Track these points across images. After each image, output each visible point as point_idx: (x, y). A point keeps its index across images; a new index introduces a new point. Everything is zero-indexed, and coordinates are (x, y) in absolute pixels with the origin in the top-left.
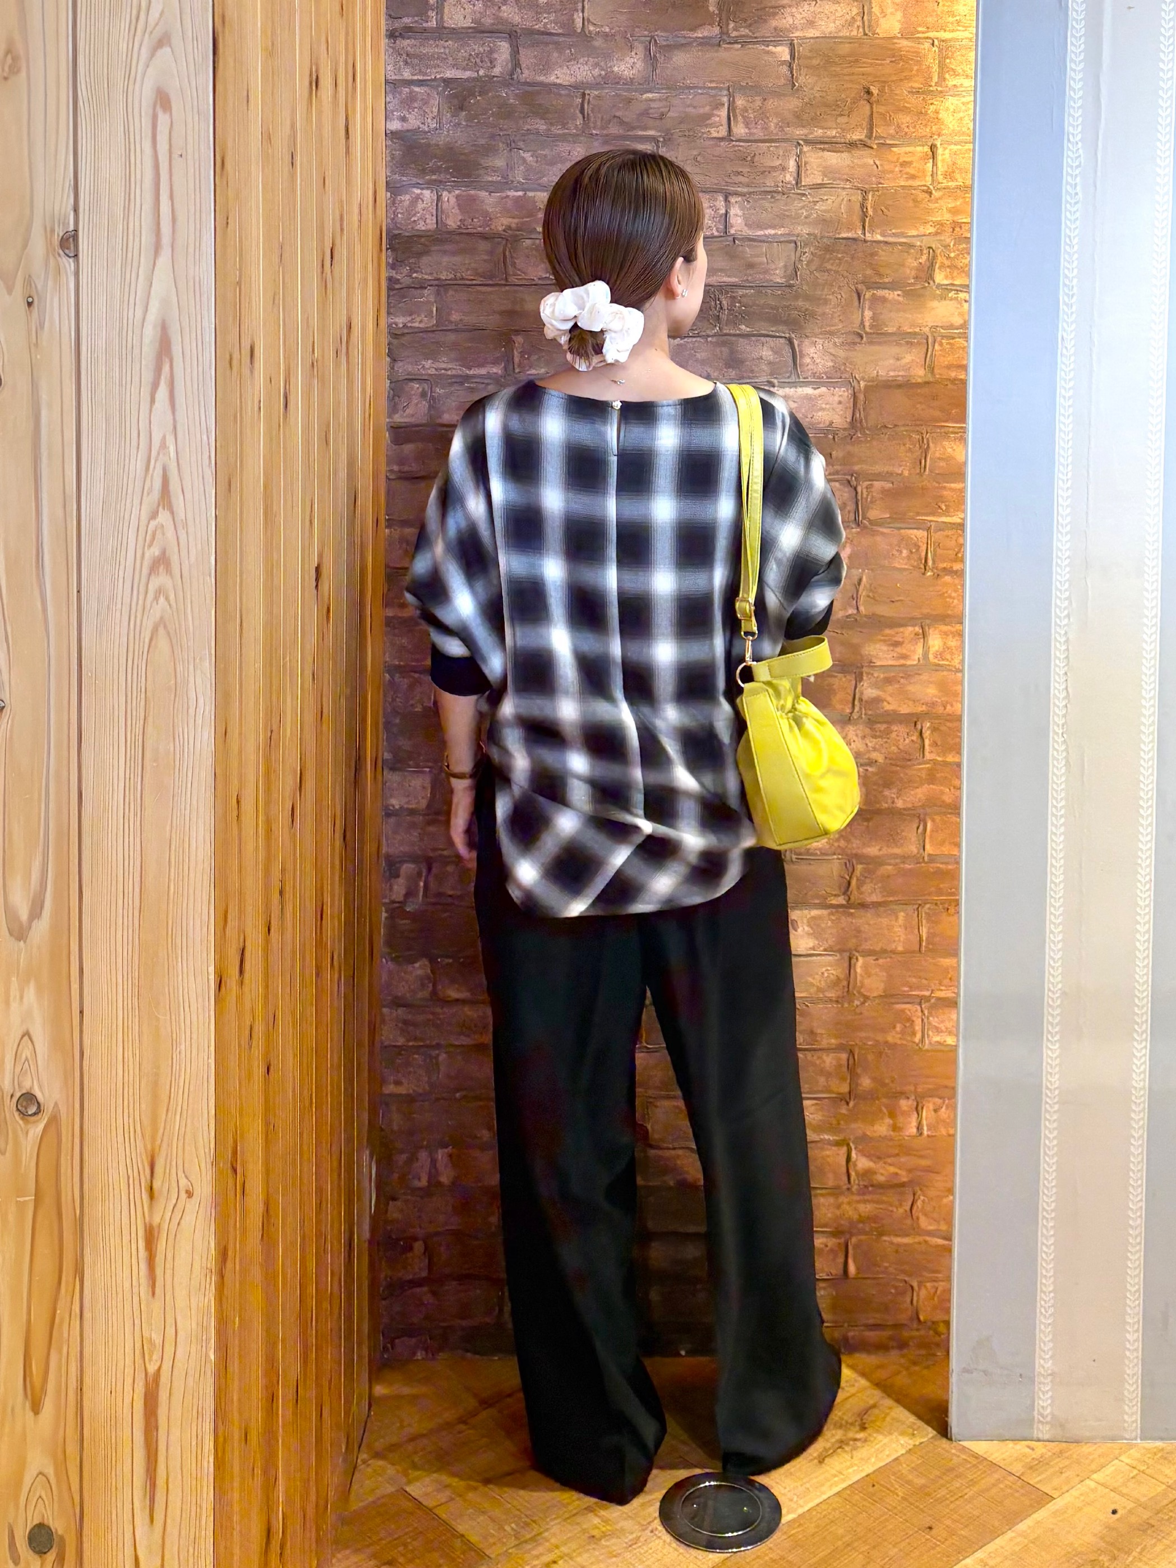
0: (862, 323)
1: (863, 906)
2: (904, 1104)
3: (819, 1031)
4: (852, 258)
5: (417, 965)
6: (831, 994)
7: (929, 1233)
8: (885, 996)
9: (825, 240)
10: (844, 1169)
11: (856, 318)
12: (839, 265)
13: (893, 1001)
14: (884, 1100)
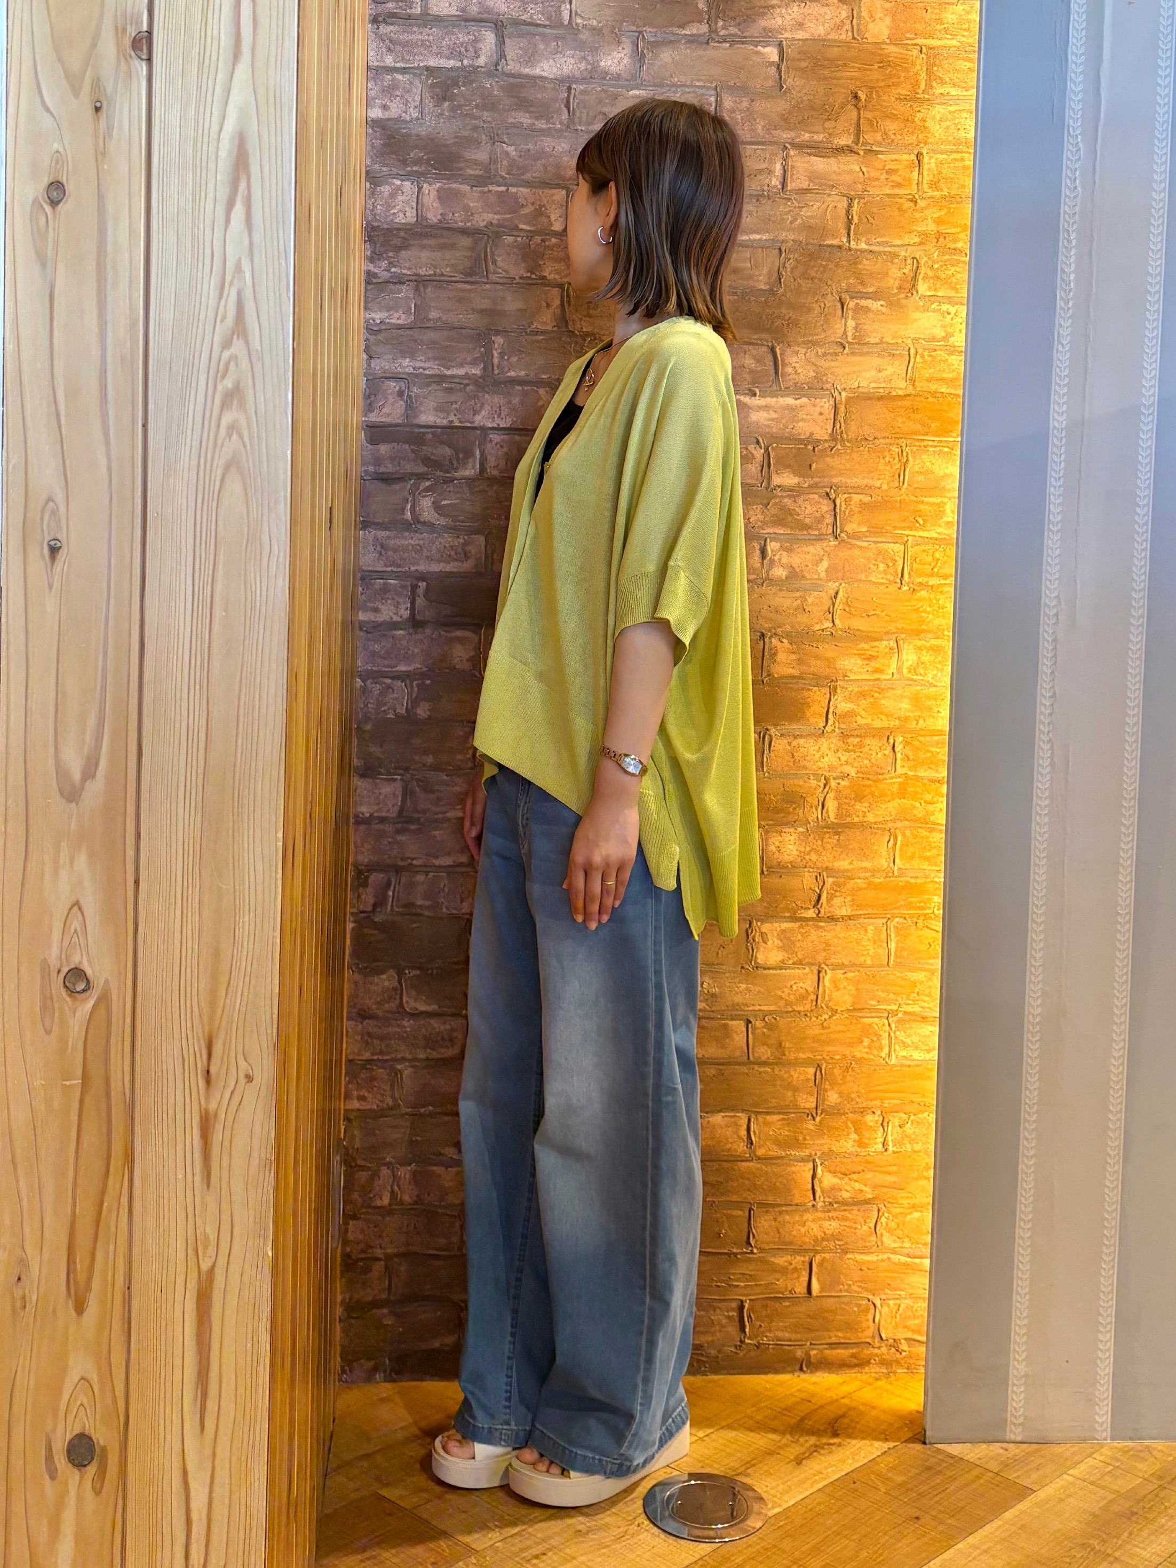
0: (845, 332)
1: (832, 919)
2: (869, 1118)
3: (787, 1045)
4: (836, 266)
5: (384, 977)
6: (801, 1009)
7: (894, 1252)
8: (854, 1009)
9: (810, 247)
10: (810, 1187)
11: (839, 327)
12: (824, 271)
13: (860, 1015)
14: (850, 1115)
